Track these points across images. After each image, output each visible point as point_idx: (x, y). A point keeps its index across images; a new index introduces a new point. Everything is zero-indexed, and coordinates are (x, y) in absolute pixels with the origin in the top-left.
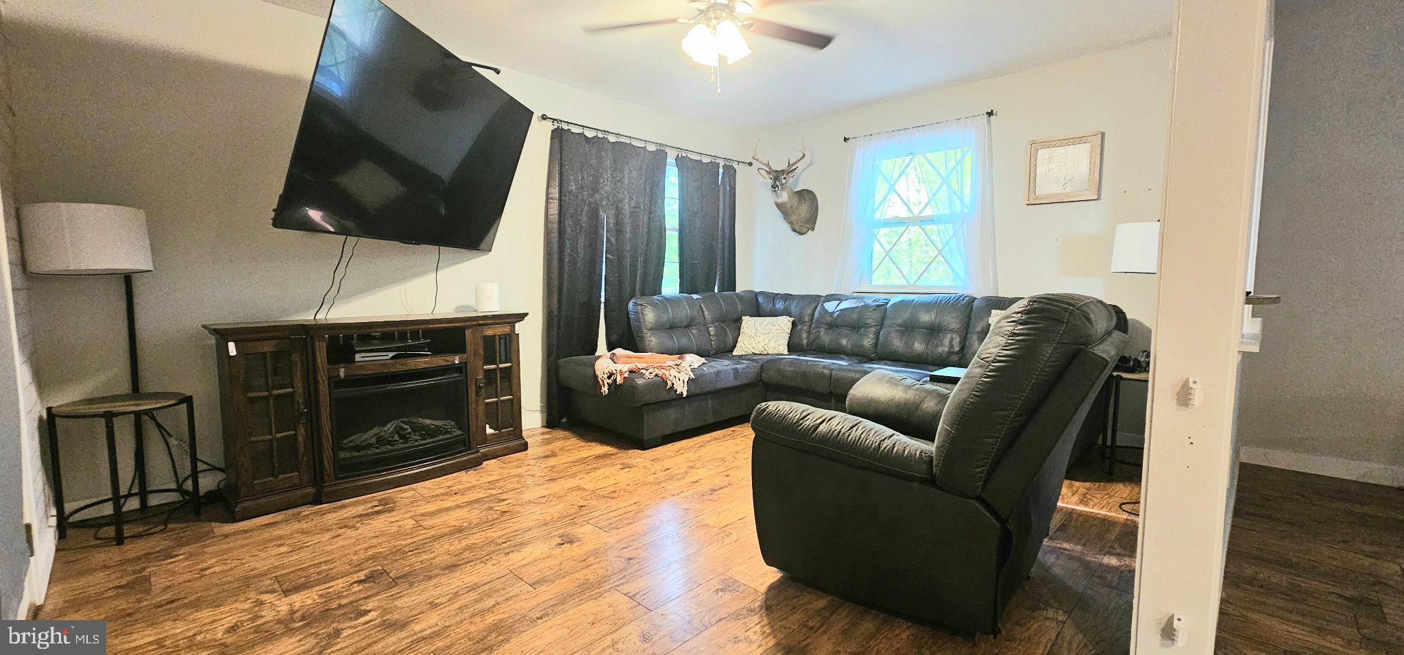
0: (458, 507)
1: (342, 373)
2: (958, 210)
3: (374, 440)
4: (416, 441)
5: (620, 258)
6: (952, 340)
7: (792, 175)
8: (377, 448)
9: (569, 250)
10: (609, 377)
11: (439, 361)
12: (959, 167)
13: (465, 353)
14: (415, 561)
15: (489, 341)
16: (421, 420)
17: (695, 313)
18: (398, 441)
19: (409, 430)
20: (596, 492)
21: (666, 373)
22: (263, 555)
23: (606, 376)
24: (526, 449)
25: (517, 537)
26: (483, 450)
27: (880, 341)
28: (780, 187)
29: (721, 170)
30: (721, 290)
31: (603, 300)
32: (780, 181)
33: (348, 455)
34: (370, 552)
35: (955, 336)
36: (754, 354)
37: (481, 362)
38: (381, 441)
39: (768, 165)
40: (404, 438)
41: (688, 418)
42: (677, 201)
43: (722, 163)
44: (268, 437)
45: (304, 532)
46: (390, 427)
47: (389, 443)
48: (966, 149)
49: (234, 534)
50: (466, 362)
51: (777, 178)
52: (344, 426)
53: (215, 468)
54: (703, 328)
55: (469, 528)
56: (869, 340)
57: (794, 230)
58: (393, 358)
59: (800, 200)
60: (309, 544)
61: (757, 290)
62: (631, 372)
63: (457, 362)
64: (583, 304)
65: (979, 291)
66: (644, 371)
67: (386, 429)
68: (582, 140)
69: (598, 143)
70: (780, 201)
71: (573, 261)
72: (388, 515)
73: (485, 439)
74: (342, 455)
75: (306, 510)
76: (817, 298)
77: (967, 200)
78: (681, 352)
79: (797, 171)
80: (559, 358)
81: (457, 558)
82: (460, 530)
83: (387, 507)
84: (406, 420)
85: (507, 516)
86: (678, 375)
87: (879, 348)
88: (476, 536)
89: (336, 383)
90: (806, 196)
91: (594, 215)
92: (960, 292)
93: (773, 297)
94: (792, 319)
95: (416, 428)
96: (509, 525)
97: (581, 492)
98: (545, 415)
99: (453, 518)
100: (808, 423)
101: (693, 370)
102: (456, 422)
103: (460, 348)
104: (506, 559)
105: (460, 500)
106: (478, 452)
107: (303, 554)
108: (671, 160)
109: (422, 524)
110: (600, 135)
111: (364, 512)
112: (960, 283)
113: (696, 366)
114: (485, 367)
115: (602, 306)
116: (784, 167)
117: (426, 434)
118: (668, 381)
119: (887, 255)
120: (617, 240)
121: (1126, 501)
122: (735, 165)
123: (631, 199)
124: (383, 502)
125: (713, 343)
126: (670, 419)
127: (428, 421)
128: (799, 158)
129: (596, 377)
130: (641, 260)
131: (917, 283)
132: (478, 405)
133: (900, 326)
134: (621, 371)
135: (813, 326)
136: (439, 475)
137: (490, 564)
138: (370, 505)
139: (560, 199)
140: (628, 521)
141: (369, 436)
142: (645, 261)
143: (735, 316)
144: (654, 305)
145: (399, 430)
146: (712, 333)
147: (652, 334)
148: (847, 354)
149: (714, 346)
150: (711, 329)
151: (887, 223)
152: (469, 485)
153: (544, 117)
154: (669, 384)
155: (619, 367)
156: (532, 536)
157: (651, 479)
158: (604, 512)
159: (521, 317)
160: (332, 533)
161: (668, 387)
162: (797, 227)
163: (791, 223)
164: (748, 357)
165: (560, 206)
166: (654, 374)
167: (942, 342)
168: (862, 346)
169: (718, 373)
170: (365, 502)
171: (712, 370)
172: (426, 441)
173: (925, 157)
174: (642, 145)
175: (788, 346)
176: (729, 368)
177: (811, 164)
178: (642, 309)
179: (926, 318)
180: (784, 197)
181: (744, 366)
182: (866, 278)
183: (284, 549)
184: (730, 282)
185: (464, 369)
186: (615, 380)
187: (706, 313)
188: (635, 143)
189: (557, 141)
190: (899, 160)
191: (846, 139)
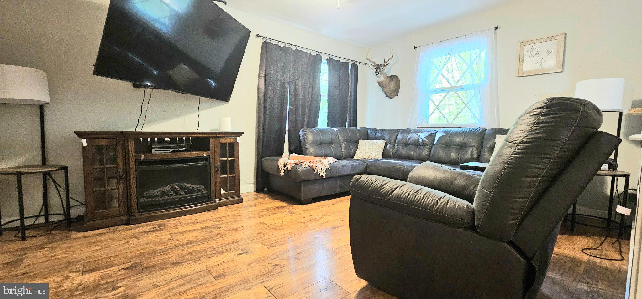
0: (196, 230)
1: (142, 157)
2: (477, 82)
3: (160, 193)
4: (182, 195)
5: (296, 108)
6: (473, 151)
7: (386, 67)
8: (161, 197)
9: (269, 103)
10: (285, 166)
11: (195, 154)
12: (478, 59)
13: (209, 151)
14: (159, 259)
15: (223, 145)
16: (185, 184)
17: (334, 137)
18: (172, 194)
19: (179, 189)
20: (270, 225)
21: (315, 165)
22: (86, 250)
23: (283, 166)
24: (242, 202)
25: (219, 249)
26: (219, 202)
27: (432, 153)
28: (379, 73)
29: (350, 67)
30: (350, 126)
31: (287, 129)
32: (379, 69)
33: (145, 200)
34: (139, 252)
35: (474, 149)
36: (364, 158)
37: (218, 157)
38: (163, 194)
39: (374, 62)
40: (176, 193)
41: (325, 190)
42: (327, 82)
43: (350, 63)
44: (103, 189)
45: (113, 239)
46: (169, 187)
47: (168, 195)
48: (481, 49)
49: (79, 238)
50: (210, 156)
51: (378, 68)
52: (143, 185)
53: (83, 204)
54: (338, 145)
55: (196, 242)
56: (426, 152)
57: (387, 96)
58: (172, 152)
59: (390, 80)
60: (110, 246)
61: (368, 128)
62: (296, 164)
63: (205, 155)
64: (277, 131)
65: (489, 125)
66: (302, 164)
67: (166, 188)
68: (278, 49)
69: (286, 50)
70: (380, 80)
71: (272, 109)
72: (159, 232)
73: (220, 196)
74: (142, 200)
75: (120, 228)
76: (398, 131)
77: (482, 76)
78: (325, 156)
79: (389, 65)
80: (263, 157)
81: (182, 259)
82: (191, 242)
83: (160, 228)
84: (178, 184)
85: (219, 236)
86: (320, 166)
87: (431, 156)
88: (198, 247)
89: (140, 163)
90: (394, 78)
91: (283, 86)
92: (477, 126)
93: (376, 130)
94: (385, 141)
95: (183, 188)
96: (217, 241)
97: (262, 225)
98: (256, 186)
99: (189, 236)
100: (386, 188)
101: (329, 164)
102: (205, 186)
103: (207, 149)
104: (207, 260)
105: (198, 226)
106: (215, 202)
107: (106, 251)
108: (324, 61)
109: (173, 238)
110: (287, 46)
111: (148, 230)
112: (477, 122)
113: (332, 162)
114: (221, 159)
115: (287, 132)
116: (382, 63)
117: (188, 192)
118: (315, 169)
119: (436, 108)
120: (295, 99)
121: (585, 248)
122: (358, 64)
123: (302, 78)
124: (160, 225)
125: (343, 153)
126: (316, 189)
127: (189, 185)
128: (390, 58)
129: (278, 166)
130: (307, 110)
131: (453, 123)
132: (217, 178)
133: (444, 145)
134: (290, 163)
135: (396, 145)
136: (193, 213)
137: (198, 263)
138: (153, 227)
139: (265, 77)
140: (283, 243)
141: (157, 191)
142: (310, 110)
143: (356, 140)
144: (313, 132)
145: (173, 189)
146: (343, 148)
147: (311, 146)
148: (413, 159)
149: (344, 155)
150: (342, 145)
151: (437, 91)
152: (207, 218)
153: (258, 36)
154: (316, 171)
155: (290, 161)
156: (227, 248)
157: (301, 220)
158: (271, 237)
159: (241, 134)
160: (126, 241)
161: (315, 172)
162: (389, 94)
163: (385, 92)
164: (361, 160)
165: (265, 80)
166: (307, 165)
167: (467, 153)
168: (423, 155)
169: (343, 167)
170: (151, 225)
171: (340, 165)
172: (187, 195)
173: (459, 55)
174: (309, 52)
175: (382, 155)
176: (349, 164)
177: (397, 62)
178: (306, 134)
179: (458, 140)
180: (382, 78)
181: (357, 164)
182: (425, 120)
183: (98, 248)
184: (354, 123)
185: (209, 159)
186: (287, 168)
187: (340, 137)
188: (305, 51)
189: (264, 48)
190: (444, 58)
191: (415, 48)
